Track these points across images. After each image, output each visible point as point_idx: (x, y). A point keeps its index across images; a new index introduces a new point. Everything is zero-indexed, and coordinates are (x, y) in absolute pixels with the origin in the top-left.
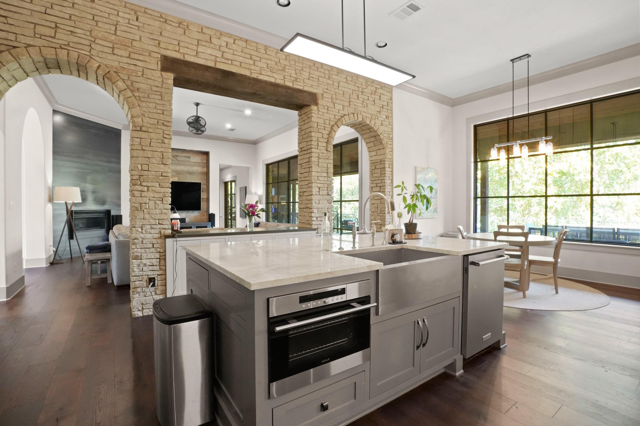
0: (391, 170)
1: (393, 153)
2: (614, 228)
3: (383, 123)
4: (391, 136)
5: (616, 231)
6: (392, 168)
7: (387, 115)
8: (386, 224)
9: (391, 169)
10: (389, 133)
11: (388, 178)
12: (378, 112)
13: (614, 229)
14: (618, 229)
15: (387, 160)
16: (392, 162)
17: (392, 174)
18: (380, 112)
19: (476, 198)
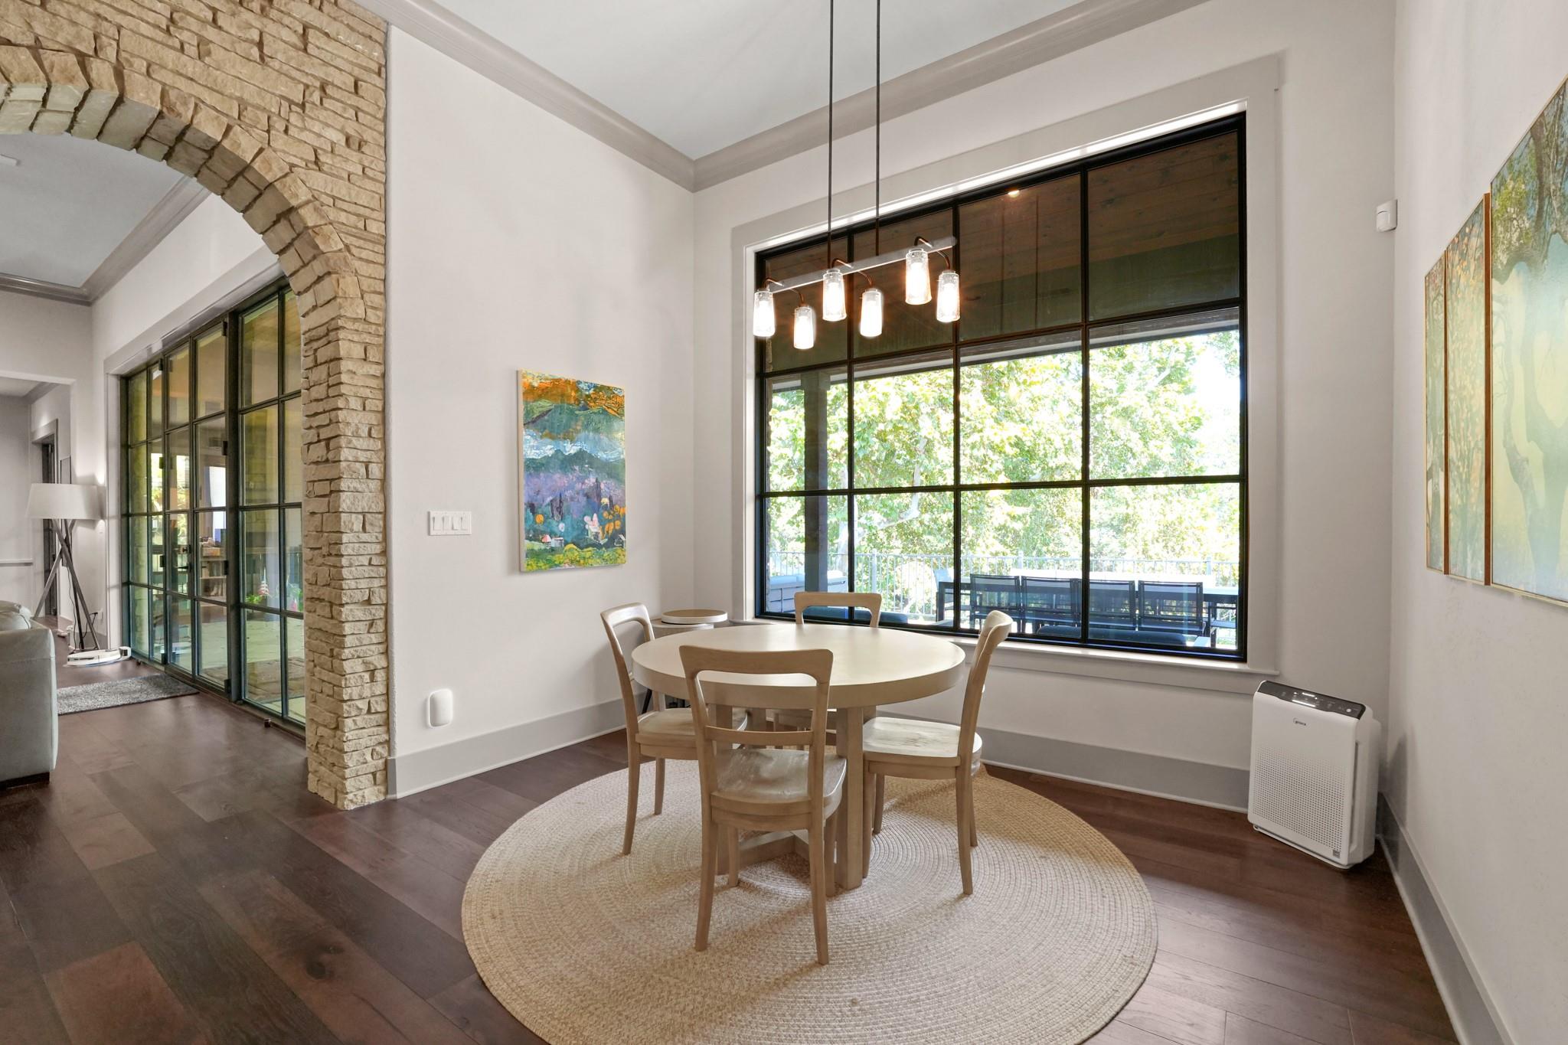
0: (376, 370)
1: (386, 300)
2: (1133, 582)
3: (322, 158)
4: (375, 228)
5: (1137, 589)
6: (384, 362)
7: (351, 132)
8: (345, 599)
9: (381, 368)
10: (367, 212)
11: (355, 403)
12: (291, 102)
13: (1132, 584)
14: (1142, 584)
15: (349, 325)
16: (385, 336)
17: (384, 390)
18: (303, 106)
19: (763, 495)
